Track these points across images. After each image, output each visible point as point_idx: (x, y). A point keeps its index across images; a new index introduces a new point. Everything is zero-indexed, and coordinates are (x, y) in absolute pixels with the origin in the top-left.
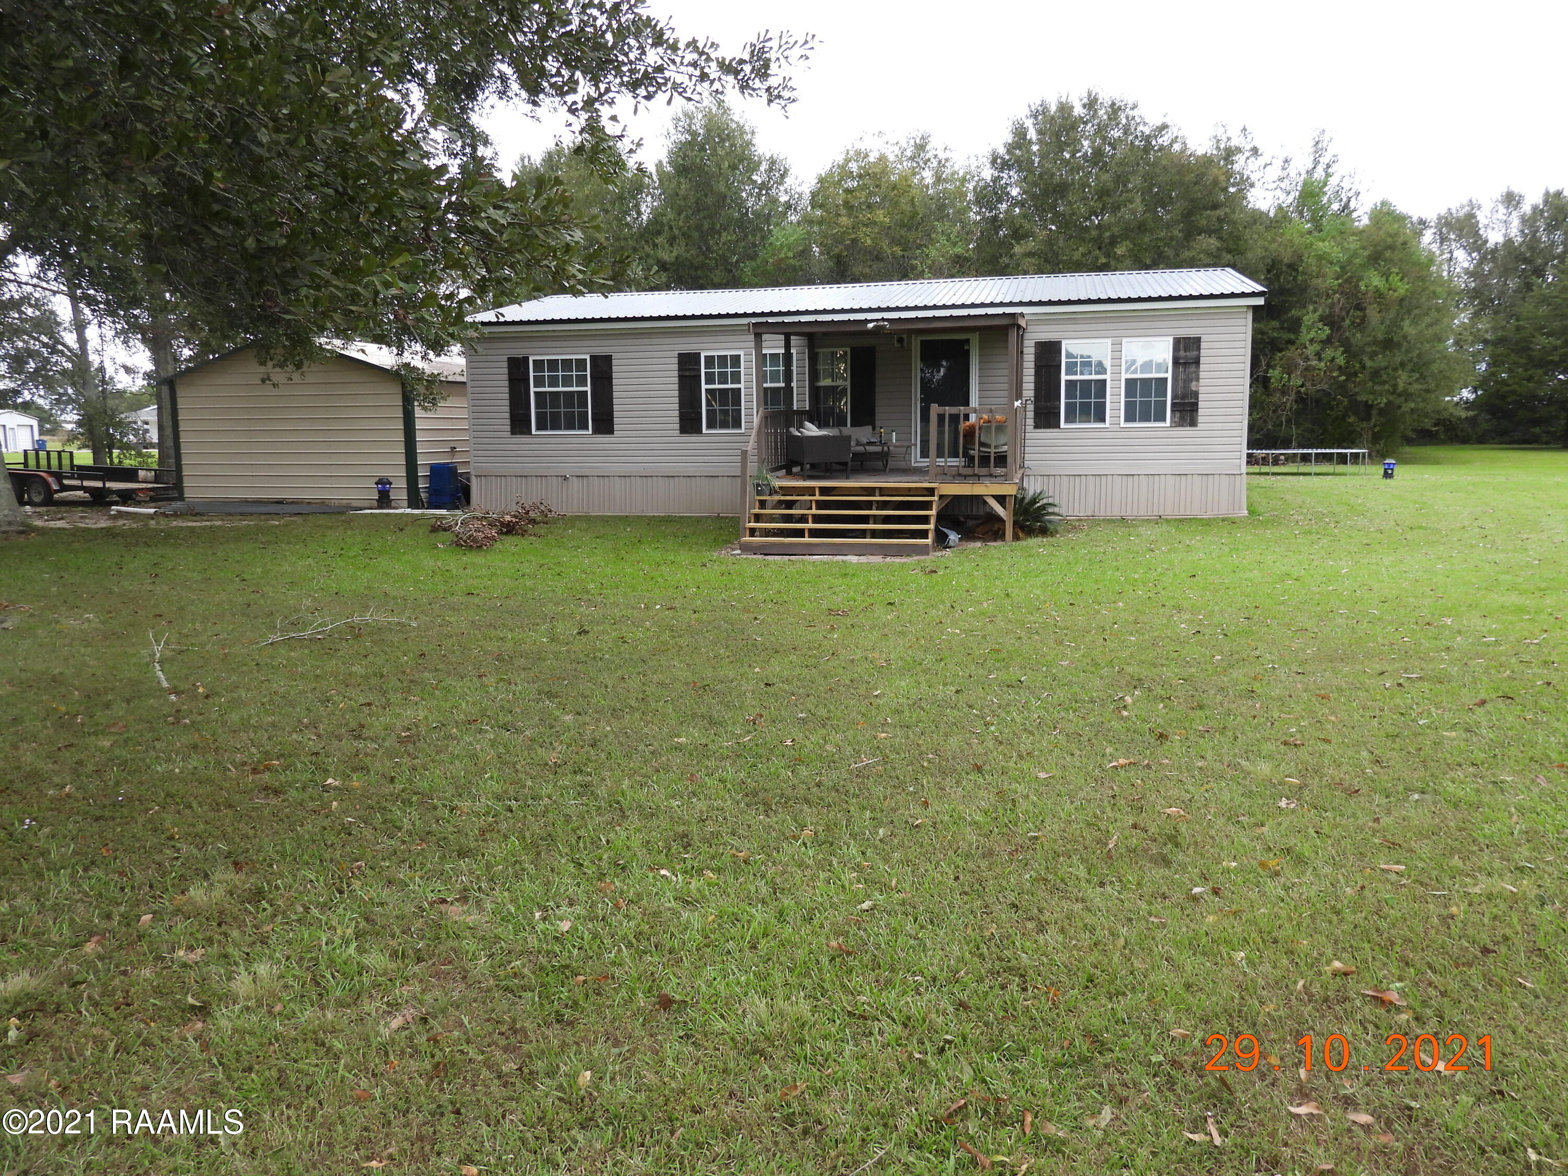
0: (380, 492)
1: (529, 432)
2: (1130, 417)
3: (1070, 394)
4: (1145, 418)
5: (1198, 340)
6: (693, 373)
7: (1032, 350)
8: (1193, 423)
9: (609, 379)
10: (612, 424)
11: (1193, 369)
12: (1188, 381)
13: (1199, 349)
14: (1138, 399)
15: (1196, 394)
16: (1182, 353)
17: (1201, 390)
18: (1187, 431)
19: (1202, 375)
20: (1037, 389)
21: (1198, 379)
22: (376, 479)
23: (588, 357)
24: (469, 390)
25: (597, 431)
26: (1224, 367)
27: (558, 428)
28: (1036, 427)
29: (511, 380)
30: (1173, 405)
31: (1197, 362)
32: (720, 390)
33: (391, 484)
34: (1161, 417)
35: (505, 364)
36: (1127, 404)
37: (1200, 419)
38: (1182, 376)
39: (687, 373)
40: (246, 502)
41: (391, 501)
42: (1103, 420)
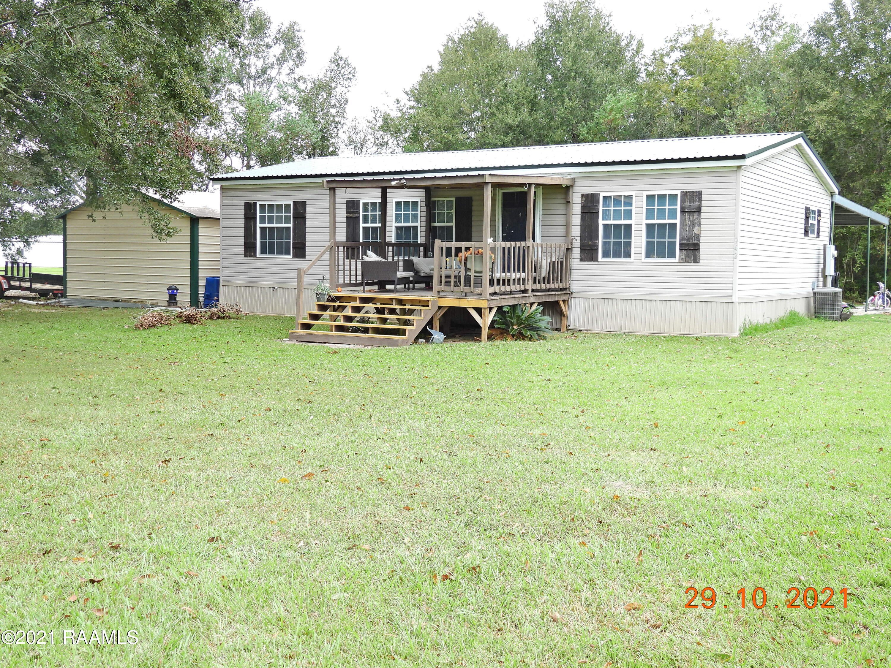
0: (169, 295)
1: (255, 256)
2: (649, 254)
3: (606, 235)
4: (661, 255)
5: (700, 194)
6: (355, 215)
7: (579, 201)
8: (696, 260)
9: (304, 218)
10: (305, 251)
11: (696, 216)
12: (693, 226)
13: (700, 200)
14: (656, 240)
15: (698, 237)
16: (687, 204)
17: (703, 233)
18: (692, 266)
19: (703, 221)
20: (582, 231)
21: (699, 225)
22: (168, 286)
23: (291, 203)
24: (222, 225)
25: (296, 256)
26: (720, 215)
27: (273, 253)
28: (581, 260)
29: (246, 218)
30: (681, 244)
31: (699, 210)
32: (372, 227)
33: (177, 290)
34: (672, 255)
35: (243, 207)
36: (648, 243)
37: (702, 257)
38: (688, 222)
39: (351, 215)
40: (100, 300)
41: (177, 302)
42: (630, 256)
